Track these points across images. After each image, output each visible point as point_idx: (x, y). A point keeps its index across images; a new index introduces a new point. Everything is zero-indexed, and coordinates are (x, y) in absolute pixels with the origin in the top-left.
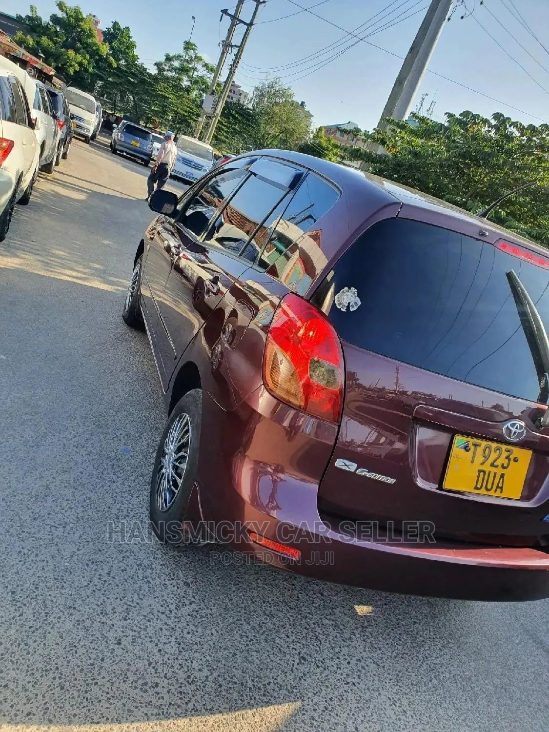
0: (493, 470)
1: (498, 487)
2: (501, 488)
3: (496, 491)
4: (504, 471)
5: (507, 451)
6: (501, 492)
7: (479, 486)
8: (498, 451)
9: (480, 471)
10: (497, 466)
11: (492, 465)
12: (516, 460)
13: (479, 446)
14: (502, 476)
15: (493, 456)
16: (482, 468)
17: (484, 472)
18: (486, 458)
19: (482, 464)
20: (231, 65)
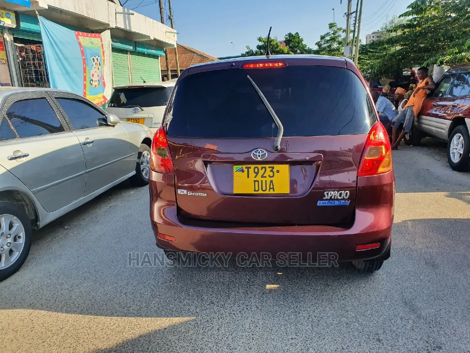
0: (264, 179)
1: (270, 188)
2: (273, 188)
3: (269, 191)
4: (272, 179)
5: (269, 167)
6: (274, 191)
7: (257, 189)
8: (264, 169)
9: (255, 181)
10: (265, 177)
11: (262, 177)
12: (278, 172)
13: (250, 168)
14: (271, 181)
15: (261, 172)
16: (256, 179)
17: (258, 181)
18: (257, 173)
19: (255, 177)
20: (354, 24)
